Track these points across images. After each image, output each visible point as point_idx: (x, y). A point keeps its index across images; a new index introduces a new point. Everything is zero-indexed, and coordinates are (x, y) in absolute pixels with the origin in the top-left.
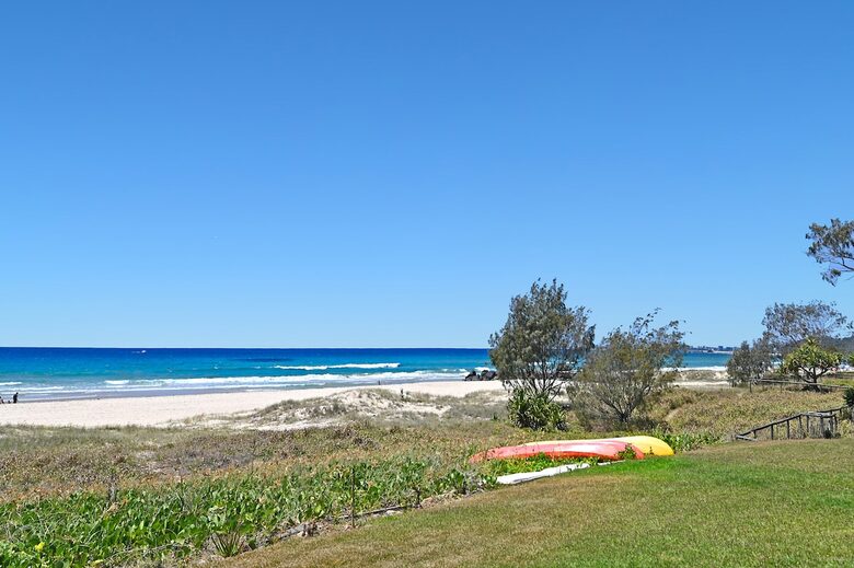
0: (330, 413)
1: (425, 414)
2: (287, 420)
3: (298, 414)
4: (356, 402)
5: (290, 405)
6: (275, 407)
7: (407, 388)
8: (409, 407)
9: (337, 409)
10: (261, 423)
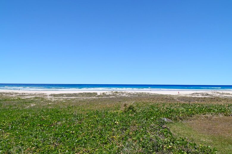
0: (206, 95)
1: (230, 97)
2: (197, 96)
3: (199, 95)
4: (211, 94)
5: (196, 93)
6: (194, 94)
7: (223, 92)
8: (225, 95)
9: (207, 95)
10: (192, 96)
